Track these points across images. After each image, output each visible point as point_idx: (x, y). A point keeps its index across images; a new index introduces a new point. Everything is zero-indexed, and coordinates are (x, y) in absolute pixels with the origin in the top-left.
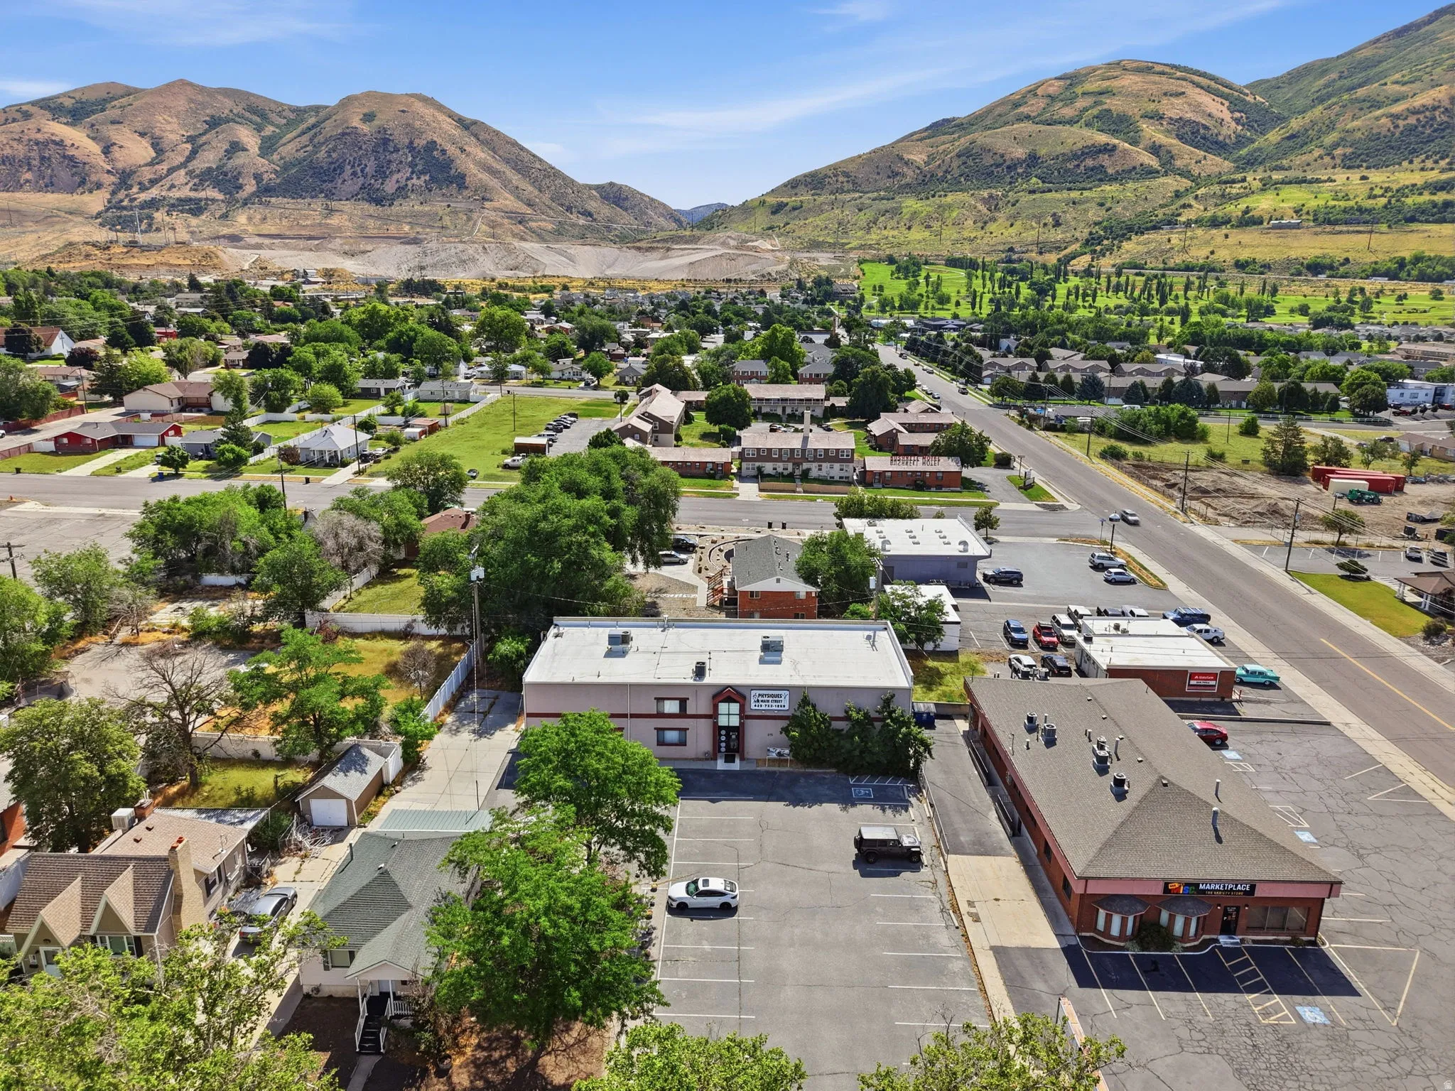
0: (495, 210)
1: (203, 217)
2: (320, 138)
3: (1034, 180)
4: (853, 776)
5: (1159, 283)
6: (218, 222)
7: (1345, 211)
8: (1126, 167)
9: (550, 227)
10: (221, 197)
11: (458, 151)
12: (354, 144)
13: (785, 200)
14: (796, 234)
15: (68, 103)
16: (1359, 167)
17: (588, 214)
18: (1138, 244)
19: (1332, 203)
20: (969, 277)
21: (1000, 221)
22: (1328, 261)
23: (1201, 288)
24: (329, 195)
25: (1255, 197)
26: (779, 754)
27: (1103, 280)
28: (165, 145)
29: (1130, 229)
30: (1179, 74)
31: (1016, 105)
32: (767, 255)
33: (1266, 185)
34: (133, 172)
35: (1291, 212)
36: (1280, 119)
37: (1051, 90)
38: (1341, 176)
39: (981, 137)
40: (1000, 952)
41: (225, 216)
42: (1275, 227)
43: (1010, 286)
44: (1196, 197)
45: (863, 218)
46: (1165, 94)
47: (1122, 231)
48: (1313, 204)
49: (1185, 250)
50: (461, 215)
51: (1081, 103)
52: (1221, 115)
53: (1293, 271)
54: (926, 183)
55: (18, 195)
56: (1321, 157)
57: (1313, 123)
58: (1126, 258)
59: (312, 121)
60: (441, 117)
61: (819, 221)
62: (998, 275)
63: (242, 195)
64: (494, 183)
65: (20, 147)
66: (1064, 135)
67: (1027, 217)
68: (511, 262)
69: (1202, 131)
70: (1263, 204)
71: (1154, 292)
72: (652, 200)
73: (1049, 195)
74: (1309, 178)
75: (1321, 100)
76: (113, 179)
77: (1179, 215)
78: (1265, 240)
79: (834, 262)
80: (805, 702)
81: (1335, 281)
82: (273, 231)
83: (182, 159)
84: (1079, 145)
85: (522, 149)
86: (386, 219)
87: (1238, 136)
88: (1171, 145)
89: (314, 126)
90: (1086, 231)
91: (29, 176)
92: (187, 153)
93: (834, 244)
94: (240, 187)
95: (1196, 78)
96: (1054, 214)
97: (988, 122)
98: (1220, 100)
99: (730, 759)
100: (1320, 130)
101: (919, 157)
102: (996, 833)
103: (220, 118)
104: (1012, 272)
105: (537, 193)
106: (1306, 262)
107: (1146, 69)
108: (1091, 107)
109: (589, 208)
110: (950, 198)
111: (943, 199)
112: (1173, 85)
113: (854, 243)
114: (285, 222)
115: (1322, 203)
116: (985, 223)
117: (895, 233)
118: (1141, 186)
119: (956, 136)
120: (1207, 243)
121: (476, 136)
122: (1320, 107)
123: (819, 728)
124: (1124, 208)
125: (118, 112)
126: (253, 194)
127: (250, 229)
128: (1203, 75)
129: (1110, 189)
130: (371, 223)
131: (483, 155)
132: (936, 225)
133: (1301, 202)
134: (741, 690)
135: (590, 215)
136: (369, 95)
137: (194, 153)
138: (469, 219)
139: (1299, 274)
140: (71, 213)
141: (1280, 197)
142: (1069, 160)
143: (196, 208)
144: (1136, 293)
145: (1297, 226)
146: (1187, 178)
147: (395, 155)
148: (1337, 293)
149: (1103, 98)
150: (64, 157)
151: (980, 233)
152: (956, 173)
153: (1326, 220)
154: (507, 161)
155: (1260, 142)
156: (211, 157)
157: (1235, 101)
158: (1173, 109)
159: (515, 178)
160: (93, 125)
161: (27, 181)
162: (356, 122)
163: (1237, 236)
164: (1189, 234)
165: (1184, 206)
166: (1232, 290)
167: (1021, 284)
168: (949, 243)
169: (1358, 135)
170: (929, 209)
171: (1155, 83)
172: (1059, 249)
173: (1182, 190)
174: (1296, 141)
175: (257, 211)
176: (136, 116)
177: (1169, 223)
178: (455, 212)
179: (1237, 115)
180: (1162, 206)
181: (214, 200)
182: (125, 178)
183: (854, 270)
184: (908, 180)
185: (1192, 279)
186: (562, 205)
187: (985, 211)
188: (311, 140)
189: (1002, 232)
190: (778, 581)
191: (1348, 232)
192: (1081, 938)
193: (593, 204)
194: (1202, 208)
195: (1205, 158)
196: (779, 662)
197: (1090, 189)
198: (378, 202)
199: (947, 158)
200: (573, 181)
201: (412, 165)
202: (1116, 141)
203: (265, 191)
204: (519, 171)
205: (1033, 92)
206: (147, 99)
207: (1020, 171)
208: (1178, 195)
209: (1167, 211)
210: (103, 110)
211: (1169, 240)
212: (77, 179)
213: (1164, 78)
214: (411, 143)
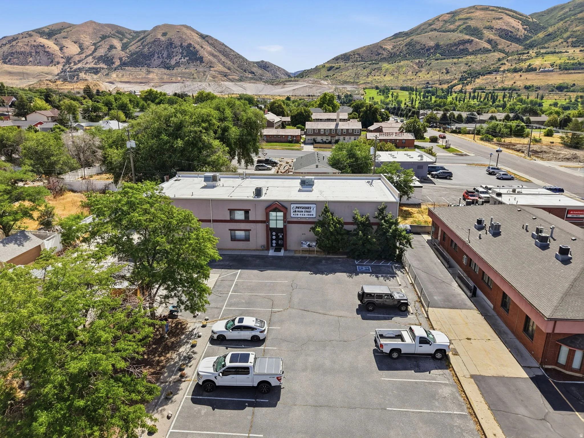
0: (215, 71)
1: (99, 75)
2: (145, 43)
3: (438, 55)
4: (357, 260)
5: (492, 95)
6: (105, 77)
7: (573, 64)
8: (477, 49)
9: (237, 78)
10: (106, 67)
11: (200, 48)
12: (158, 45)
13: (333, 65)
14: (338, 78)
15: (47, 30)
16: (579, 46)
17: (253, 73)
18: (483, 80)
19: (568, 61)
20: (410, 94)
21: (423, 72)
22: (566, 85)
23: (510, 97)
24: (149, 66)
25: (533, 60)
26: (309, 246)
27: (468, 95)
28: (84, 46)
29: (479, 74)
30: (500, 10)
31: (430, 25)
32: (325, 86)
33: (538, 55)
34: (71, 58)
35: (549, 66)
36: (544, 28)
37: (445, 18)
38: (571, 50)
39: (416, 38)
40: (478, 379)
41: (107, 75)
42: (542, 72)
43: (427, 97)
44: (507, 60)
45: (366, 72)
46: (494, 19)
47: (475, 75)
48: (559, 62)
49: (502, 82)
50: (201, 73)
51: (457, 23)
52: (518, 27)
53: (550, 90)
54: (392, 57)
55: (27, 67)
56: (562, 43)
57: (559, 29)
58: (477, 86)
59: (142, 36)
60: (193, 34)
61: (347, 73)
62: (422, 93)
63: (114, 66)
64: (214, 60)
65: (28, 48)
66: (451, 36)
67: (435, 70)
68: (220, 90)
69: (510, 34)
70: (537, 62)
71: (490, 99)
72: (279, 68)
73: (444, 61)
74: (557, 51)
75: (561, 20)
76: (64, 60)
77: (500, 68)
78: (538, 77)
79: (353, 89)
80: (326, 210)
81: (569, 94)
82: (126, 80)
83: (91, 52)
84: (457, 40)
85: (226, 46)
86: (171, 75)
87: (525, 36)
88: (497, 39)
89: (143, 38)
90: (460, 75)
91: (31, 59)
92: (93, 50)
93: (353, 82)
94: (113, 63)
95: (507, 12)
96: (446, 69)
97: (419, 31)
98: (518, 21)
99: (278, 250)
100: (561, 32)
101: (389, 47)
102: (459, 295)
103: (106, 36)
104: (429, 92)
105: (232, 64)
106: (556, 86)
107: (486, 9)
108: (462, 25)
109: (253, 71)
110: (402, 63)
111: (399, 63)
112: (497, 15)
113: (362, 82)
114: (131, 76)
115: (563, 61)
116: (417, 73)
117: (379, 77)
118: (484, 56)
119: (405, 38)
120: (512, 79)
121: (207, 42)
122: (562, 22)
123: (335, 226)
124: (476, 65)
125: (66, 33)
126: (118, 66)
127: (117, 79)
128: (511, 11)
129: (470, 58)
130: (165, 77)
131: (210, 49)
132: (396, 74)
133: (553, 61)
134: (285, 205)
135: (254, 73)
136: (165, 25)
137: (95, 49)
138: (204, 75)
139: (553, 91)
140: (47, 74)
141: (544, 59)
142: (453, 46)
143: (96, 71)
144: (482, 100)
145: (552, 71)
146: (503, 53)
147: (175, 49)
148: (570, 98)
149: (467, 21)
150: (45, 52)
151: (414, 77)
152: (405, 53)
153: (565, 68)
154: (220, 52)
155: (535, 38)
156: (102, 51)
157: (524, 21)
158: (498, 24)
159: (223, 59)
160: (56, 39)
161: (30, 61)
162: (159, 36)
163: (525, 76)
164: (504, 75)
165: (502, 64)
166: (524, 97)
167: (433, 97)
168: (401, 81)
169: (578, 33)
170: (393, 67)
171: (489, 14)
172: (448, 83)
173: (501, 58)
174: (551, 37)
175: (120, 73)
176: (73, 35)
177: (496, 71)
178: (199, 72)
179: (525, 27)
180: (492, 64)
181: (103, 68)
182: (68, 60)
183: (362, 92)
184: (384, 56)
185: (506, 93)
186: (242, 69)
187: (417, 68)
188: (142, 44)
189: (424, 76)
190: (317, 166)
191: (575, 73)
192: (546, 370)
193: (255, 69)
194: (510, 65)
195: (511, 44)
196: (311, 191)
197: (462, 58)
198: (168, 68)
199: (401, 47)
200: (247, 60)
201: (182, 53)
202: (473, 38)
203: (124, 64)
204: (225, 56)
205: (437, 19)
206: (78, 28)
207: (432, 51)
208: (499, 60)
209: (494, 66)
210: (60, 33)
211: (496, 78)
212: (50, 60)
213: (493, 12)
214: (181, 44)
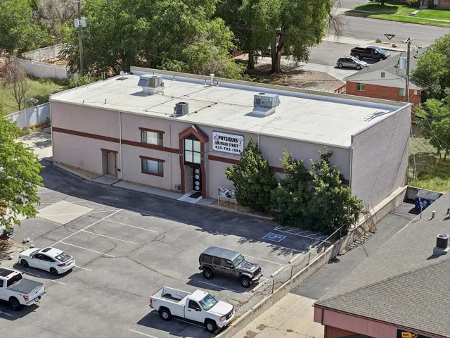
26: (228, 195)
134: (206, 131)
190: (383, 75)
196: (263, 116)
